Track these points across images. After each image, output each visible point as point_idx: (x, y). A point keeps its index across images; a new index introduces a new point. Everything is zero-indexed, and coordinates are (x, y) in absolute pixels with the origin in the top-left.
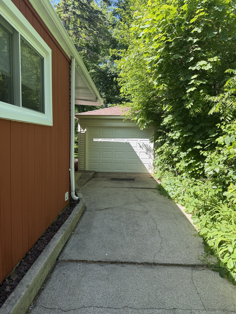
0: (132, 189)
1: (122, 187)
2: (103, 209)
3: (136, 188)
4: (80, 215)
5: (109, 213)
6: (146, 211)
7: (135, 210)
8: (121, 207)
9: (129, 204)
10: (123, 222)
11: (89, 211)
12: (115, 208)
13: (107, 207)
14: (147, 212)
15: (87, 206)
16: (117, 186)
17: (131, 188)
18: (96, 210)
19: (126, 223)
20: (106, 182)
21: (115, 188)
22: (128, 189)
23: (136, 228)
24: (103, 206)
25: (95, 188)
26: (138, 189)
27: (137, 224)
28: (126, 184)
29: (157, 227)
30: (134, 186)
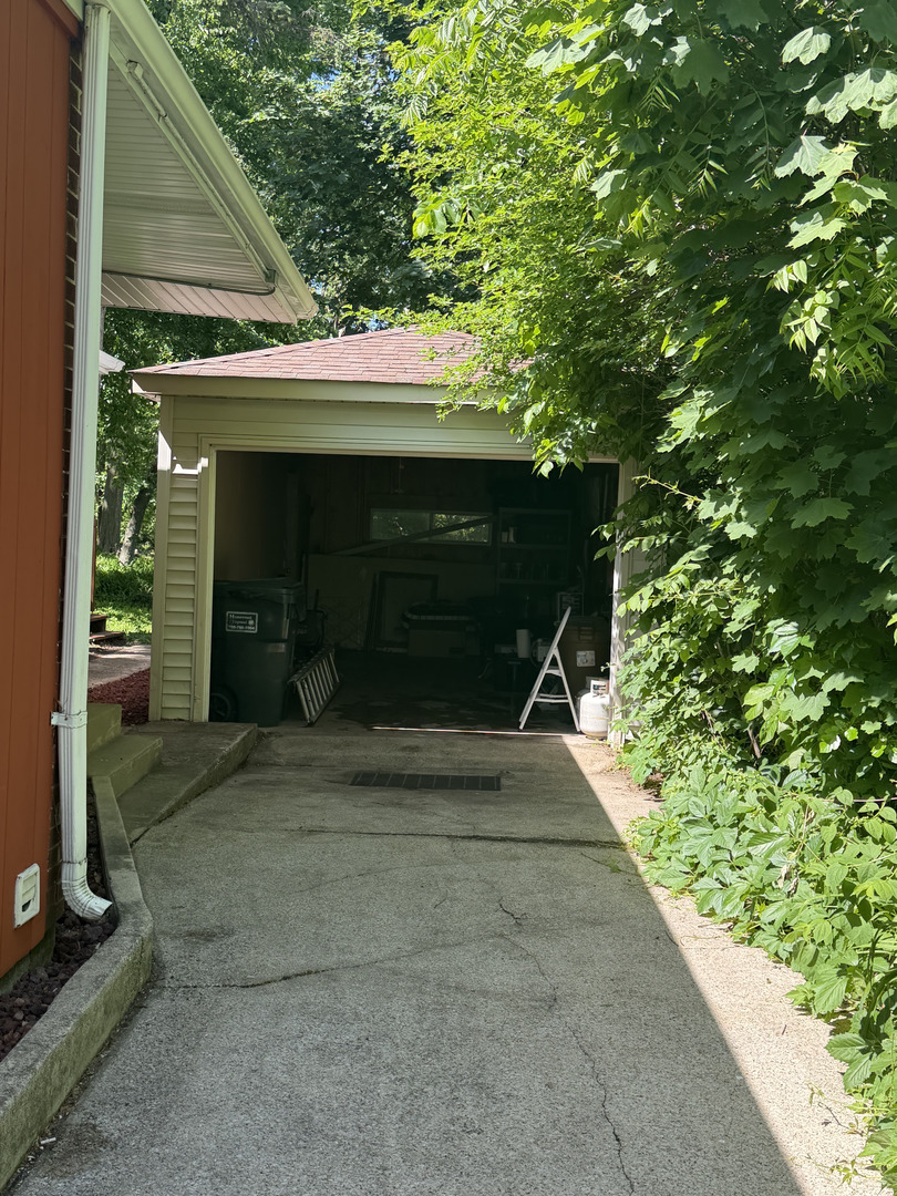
0: (473, 845)
1: (412, 829)
2: (268, 976)
3: (503, 840)
4: (115, 1018)
5: (305, 1004)
6: (550, 992)
7: (476, 987)
8: (389, 964)
9: (444, 946)
10: (390, 1068)
11: (174, 991)
12: (346, 976)
13: (299, 962)
14: (552, 1002)
15: (167, 958)
16: (380, 826)
17: (470, 838)
18: (226, 985)
19: (407, 1074)
20: (315, 799)
21: (368, 839)
22: (446, 846)
23: (470, 1113)
24: (274, 961)
25: (241, 834)
26: (512, 844)
27: (481, 1087)
28: (445, 813)
29: (609, 1108)
30: (490, 827)
